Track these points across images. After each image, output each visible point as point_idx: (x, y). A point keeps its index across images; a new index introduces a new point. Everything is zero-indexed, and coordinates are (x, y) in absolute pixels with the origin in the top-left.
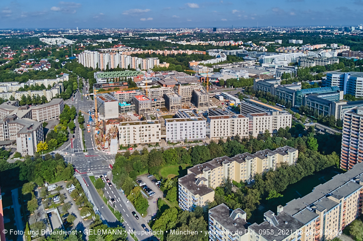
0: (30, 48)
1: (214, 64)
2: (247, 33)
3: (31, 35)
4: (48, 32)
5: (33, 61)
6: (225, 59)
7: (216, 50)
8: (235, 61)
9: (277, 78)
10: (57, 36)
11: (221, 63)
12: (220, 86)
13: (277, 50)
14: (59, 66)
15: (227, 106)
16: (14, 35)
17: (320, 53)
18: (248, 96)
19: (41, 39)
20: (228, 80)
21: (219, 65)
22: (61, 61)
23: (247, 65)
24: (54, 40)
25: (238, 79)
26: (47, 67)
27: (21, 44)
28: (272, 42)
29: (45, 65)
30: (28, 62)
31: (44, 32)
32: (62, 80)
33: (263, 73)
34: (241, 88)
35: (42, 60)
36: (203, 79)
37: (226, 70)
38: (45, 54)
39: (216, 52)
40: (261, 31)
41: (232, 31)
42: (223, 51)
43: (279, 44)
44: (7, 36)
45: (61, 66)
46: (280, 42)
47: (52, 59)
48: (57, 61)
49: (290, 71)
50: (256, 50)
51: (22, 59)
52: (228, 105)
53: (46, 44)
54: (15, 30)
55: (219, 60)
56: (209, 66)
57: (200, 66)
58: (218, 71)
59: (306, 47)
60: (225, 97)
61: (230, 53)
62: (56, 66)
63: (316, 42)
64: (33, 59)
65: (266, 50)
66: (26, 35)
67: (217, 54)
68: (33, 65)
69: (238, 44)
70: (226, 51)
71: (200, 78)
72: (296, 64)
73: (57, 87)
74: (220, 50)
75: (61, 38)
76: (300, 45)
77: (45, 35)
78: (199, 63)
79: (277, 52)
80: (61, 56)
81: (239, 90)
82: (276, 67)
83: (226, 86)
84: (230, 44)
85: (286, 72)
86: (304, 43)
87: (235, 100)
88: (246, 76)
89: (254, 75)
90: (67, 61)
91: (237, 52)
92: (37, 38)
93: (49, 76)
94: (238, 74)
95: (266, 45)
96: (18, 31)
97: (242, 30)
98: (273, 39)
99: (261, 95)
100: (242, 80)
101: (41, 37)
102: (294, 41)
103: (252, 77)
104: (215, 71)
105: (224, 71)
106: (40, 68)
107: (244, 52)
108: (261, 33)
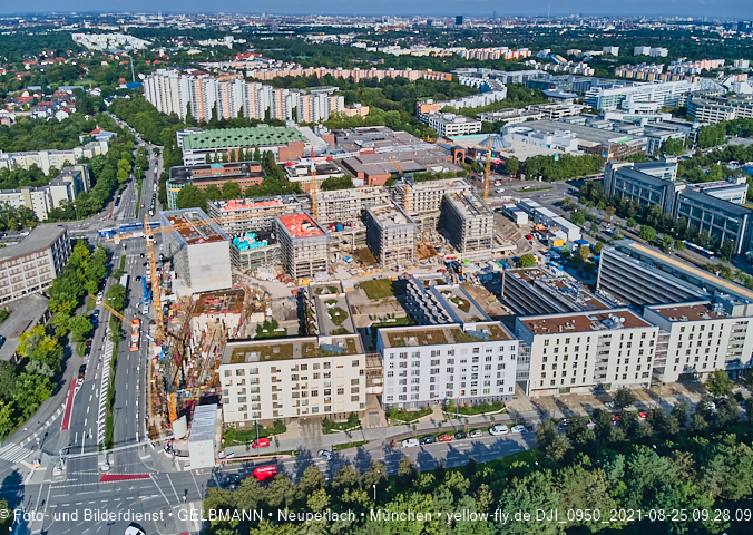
0: (43, 58)
1: (479, 109)
2: (530, 29)
3: (56, 28)
4: (95, 19)
5: (37, 92)
6: (502, 95)
7: (475, 70)
8: (529, 101)
9: (667, 161)
10: (113, 28)
11: (496, 106)
12: (506, 174)
13: (619, 73)
14: (96, 108)
15: (544, 249)
16: (22, 29)
17: (727, 83)
18: (594, 212)
19: (74, 36)
20: (530, 161)
21: (495, 114)
22: (105, 94)
23: (562, 113)
24: (103, 37)
25: (556, 159)
26: (65, 109)
27: (27, 49)
28: (598, 53)
29: (64, 104)
30: (26, 94)
31: (87, 19)
32: (88, 154)
33: (616, 141)
34: (563, 182)
35: (61, 89)
36: (459, 154)
37: (516, 129)
38: (71, 75)
39: (473, 75)
40: (560, 26)
41: (496, 23)
42: (491, 72)
43: (615, 57)
44: (6, 30)
45: (103, 108)
46: (615, 51)
47: (87, 87)
48: (96, 92)
49: (680, 135)
50: (567, 73)
51: (14, 86)
52: (545, 242)
53: (82, 48)
54: (28, 17)
55: (490, 97)
56: (471, 114)
57: (447, 116)
58: (496, 128)
59: (682, 65)
60: (533, 216)
61: (510, 78)
62: (87, 105)
63: (695, 53)
64: (39, 88)
65: (592, 71)
66: (45, 28)
67: (479, 82)
68: (35, 103)
69: (521, 56)
70: (498, 73)
71: (453, 150)
72: (683, 111)
73: (65, 179)
74: (483, 70)
75: (119, 35)
76: (666, 62)
77: (87, 26)
78: (442, 105)
79: (619, 78)
80: (111, 79)
81: (560, 187)
82: (645, 122)
83: (523, 177)
84: (502, 56)
85: (674, 136)
86: (673, 56)
87: (565, 230)
88: (572, 148)
89: (594, 144)
90: (118, 93)
91: (525, 78)
92: (68, 34)
93: (61, 137)
94: (549, 140)
95: (585, 59)
96: (35, 19)
97: (518, 22)
98: (592, 43)
99: (632, 210)
100: (565, 159)
101: (75, 32)
102: (647, 50)
103: (587, 150)
104: (486, 129)
105: (512, 130)
106: (49, 111)
107: (541, 76)
108: (560, 29)
